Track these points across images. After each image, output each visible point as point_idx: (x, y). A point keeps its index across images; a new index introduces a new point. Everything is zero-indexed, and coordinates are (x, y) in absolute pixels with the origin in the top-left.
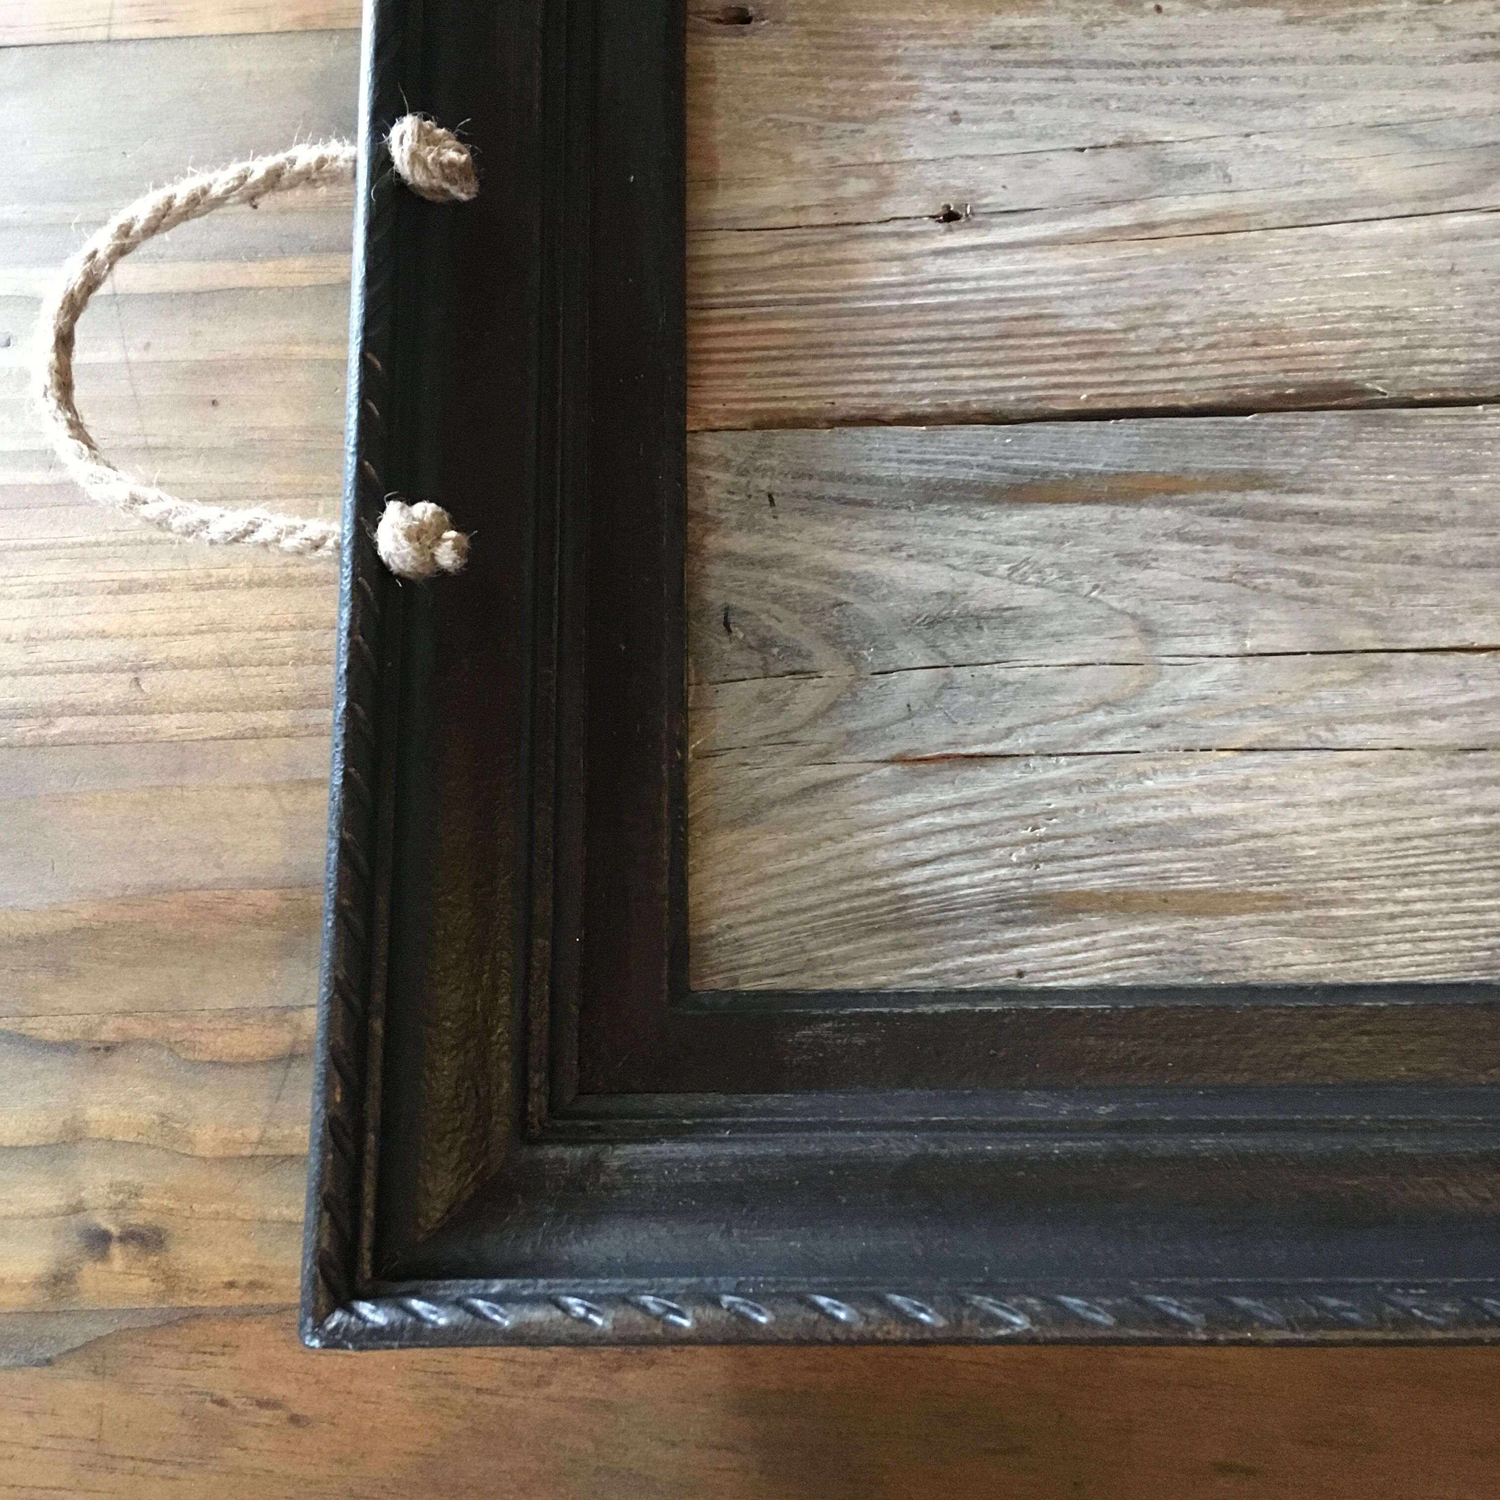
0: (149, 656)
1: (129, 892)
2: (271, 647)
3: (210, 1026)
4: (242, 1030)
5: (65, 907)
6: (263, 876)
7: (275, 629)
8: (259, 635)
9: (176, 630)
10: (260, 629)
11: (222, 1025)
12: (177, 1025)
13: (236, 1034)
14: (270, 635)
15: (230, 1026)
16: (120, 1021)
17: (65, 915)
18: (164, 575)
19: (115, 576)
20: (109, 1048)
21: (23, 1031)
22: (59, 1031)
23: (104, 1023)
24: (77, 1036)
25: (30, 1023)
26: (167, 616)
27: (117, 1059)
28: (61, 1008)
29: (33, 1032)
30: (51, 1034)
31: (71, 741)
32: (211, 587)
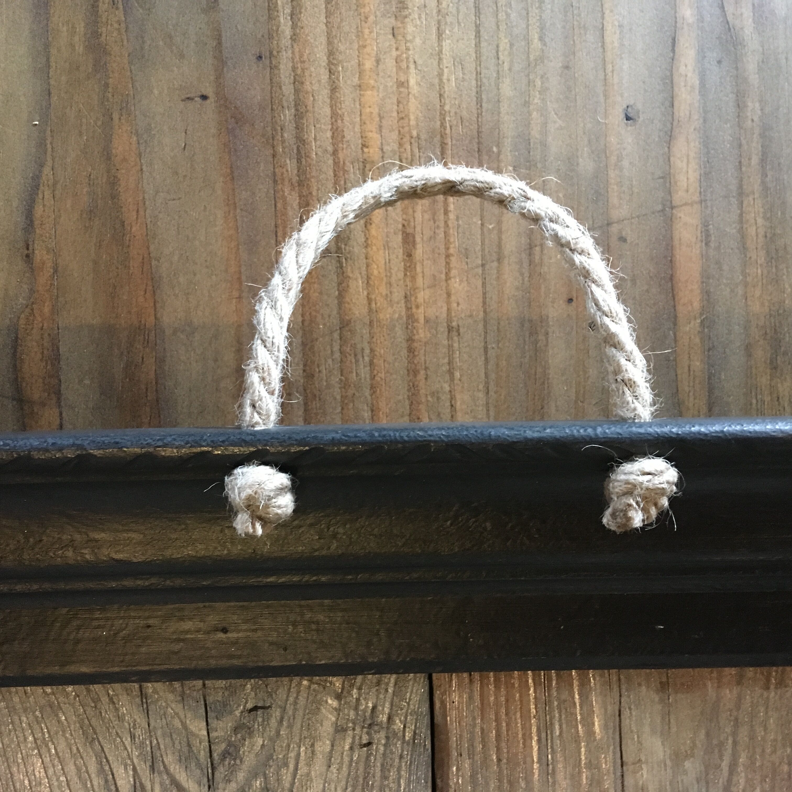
0: (350, 262)
1: (154, 263)
2: (357, 361)
3: (46, 335)
4: (41, 360)
5: (141, 213)
6: (166, 368)
7: (371, 363)
8: (367, 351)
9: (371, 282)
10: (372, 350)
11: (46, 344)
12: (46, 310)
13: (39, 356)
14: (367, 359)
15: (45, 352)
16: (49, 264)
17: (134, 213)
18: (419, 269)
19: (418, 229)
20: (28, 258)
21: (41, 187)
22: (42, 217)
23: (48, 252)
24: (38, 231)
25: (48, 194)
26: (383, 275)
27: (20, 265)
28: (60, 217)
29: (40, 196)
30: (39, 211)
31: (279, 205)
32: (408, 309)
